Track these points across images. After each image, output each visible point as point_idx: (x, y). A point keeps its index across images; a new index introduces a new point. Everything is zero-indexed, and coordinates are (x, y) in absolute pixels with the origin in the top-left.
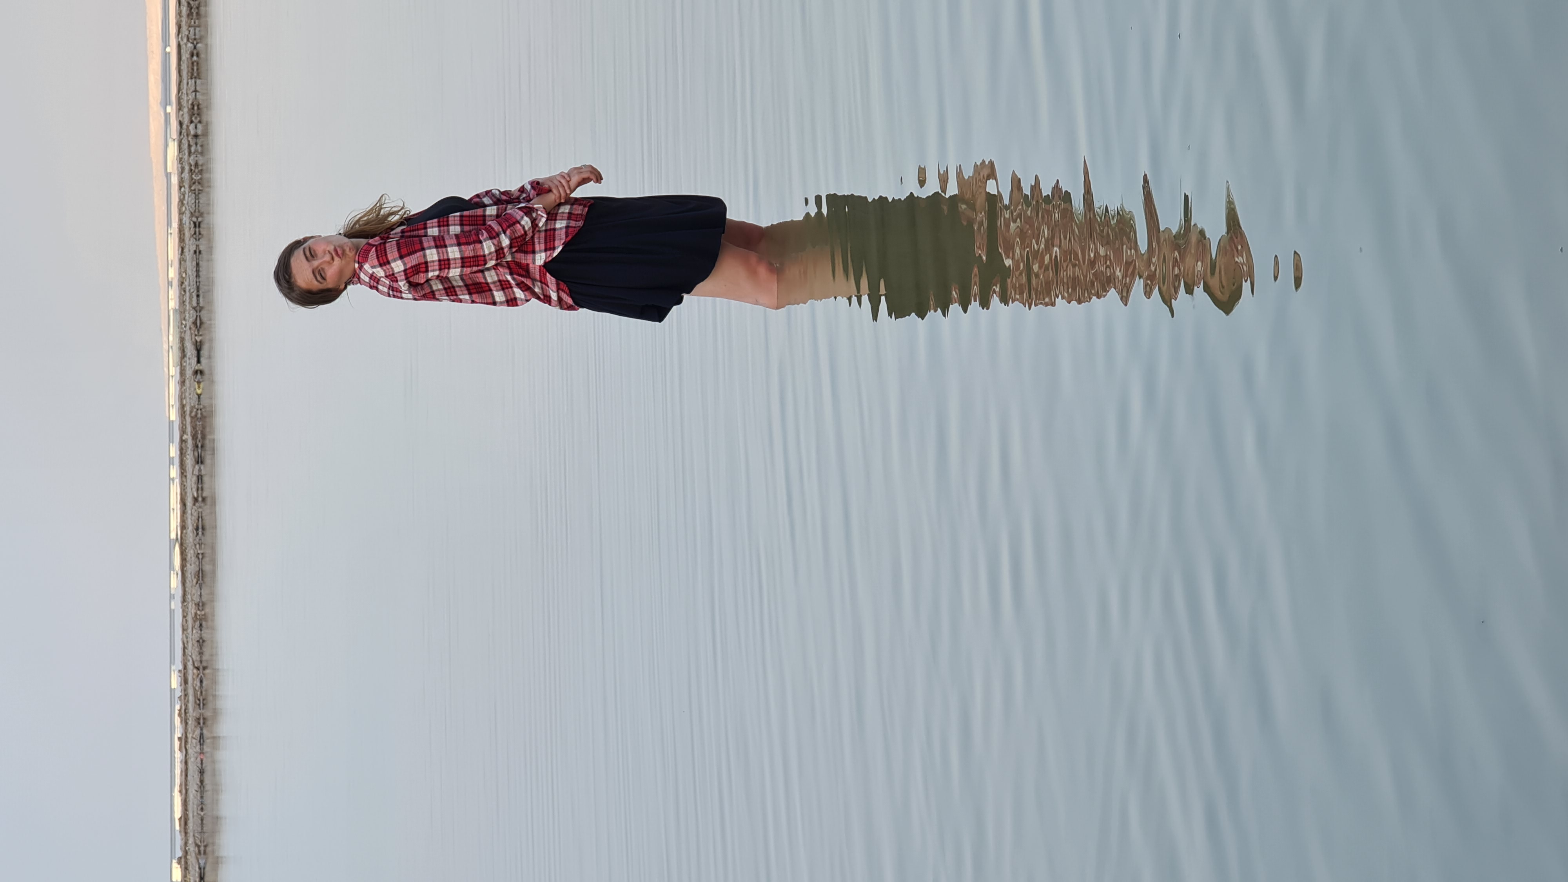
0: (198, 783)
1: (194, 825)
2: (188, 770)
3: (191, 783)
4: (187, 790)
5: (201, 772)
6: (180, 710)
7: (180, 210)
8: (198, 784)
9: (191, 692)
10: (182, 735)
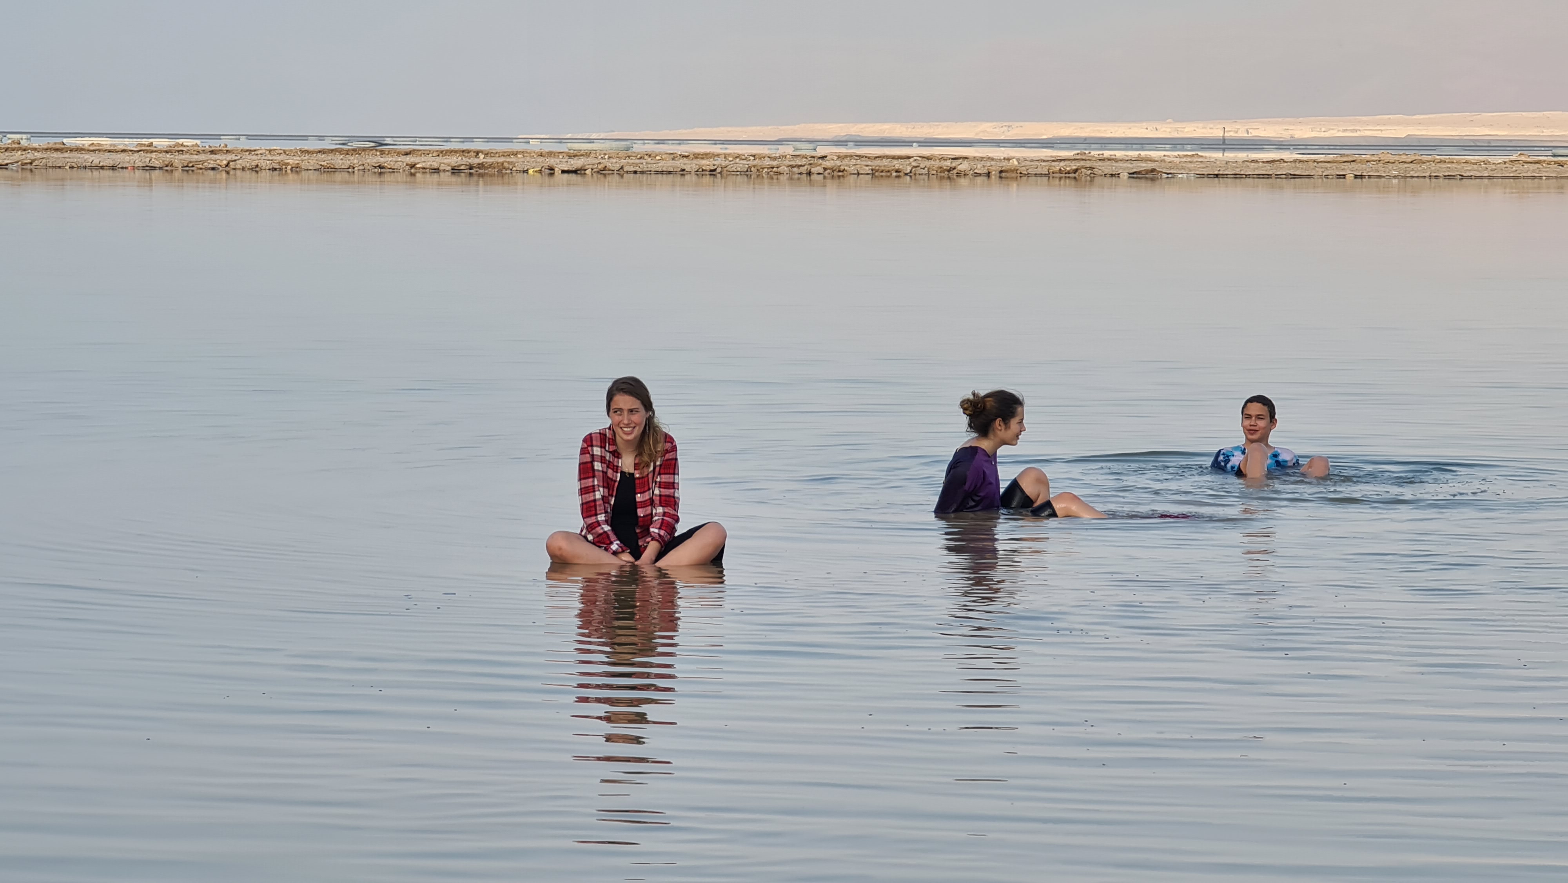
0: (101, 164)
1: (55, 158)
2: (116, 153)
3: (102, 155)
4: (94, 151)
5: (113, 167)
6: (182, 145)
7: (729, 155)
8: (99, 163)
9: (202, 157)
10: (155, 147)
